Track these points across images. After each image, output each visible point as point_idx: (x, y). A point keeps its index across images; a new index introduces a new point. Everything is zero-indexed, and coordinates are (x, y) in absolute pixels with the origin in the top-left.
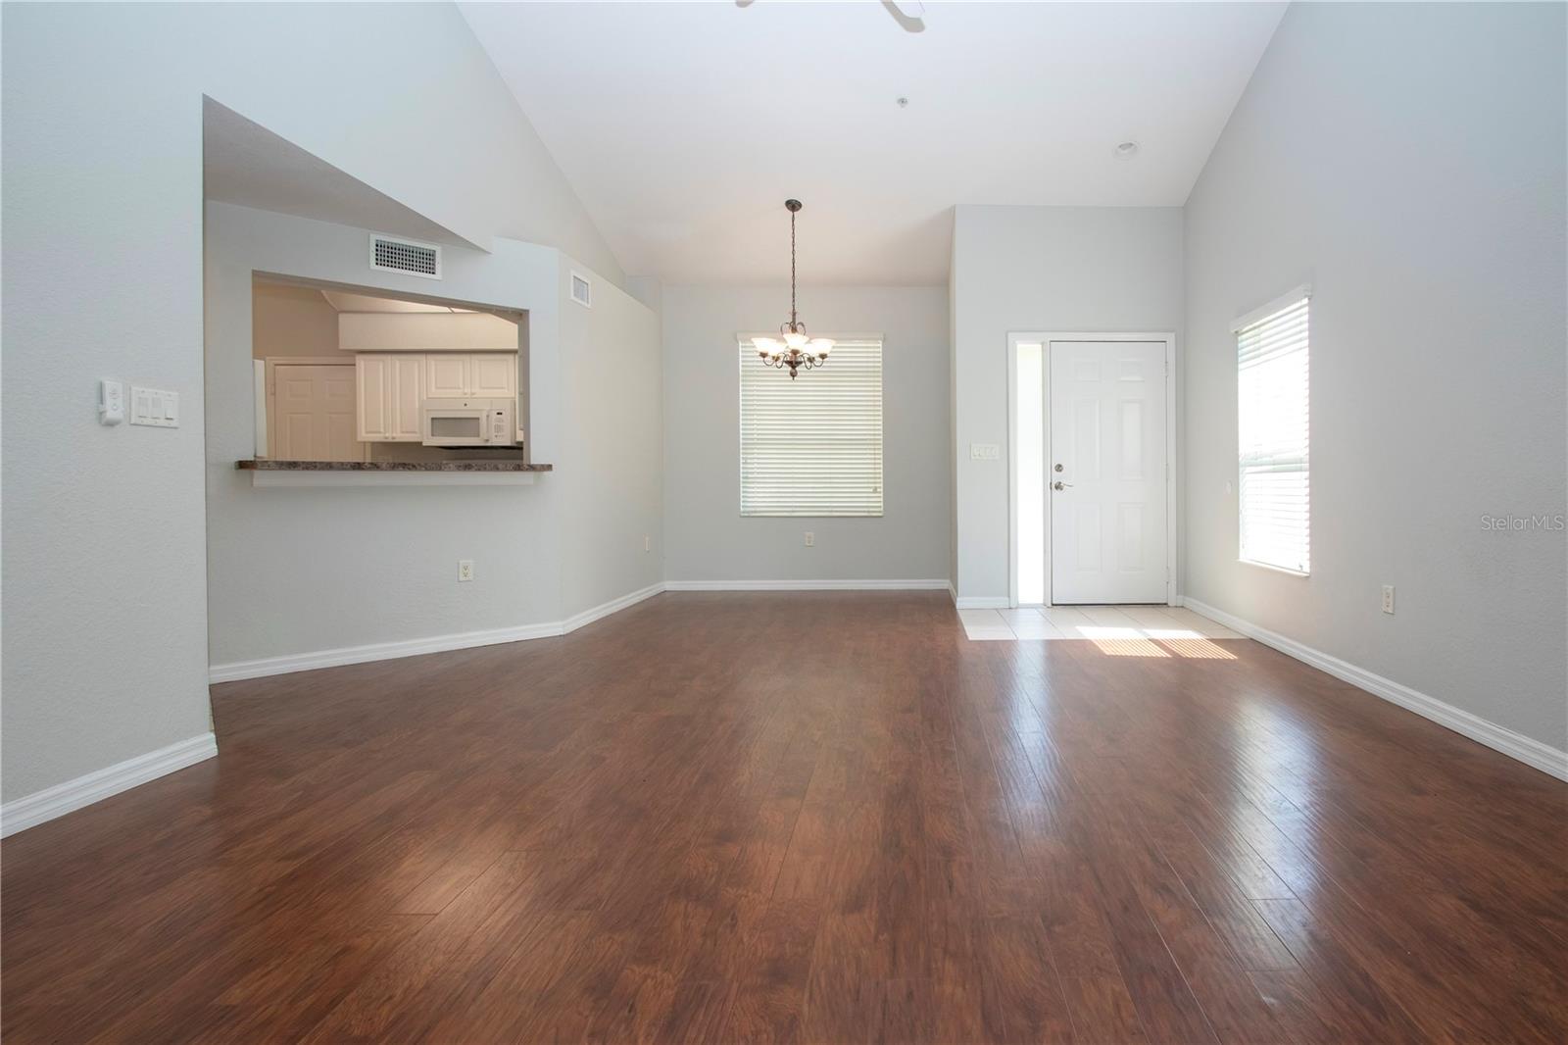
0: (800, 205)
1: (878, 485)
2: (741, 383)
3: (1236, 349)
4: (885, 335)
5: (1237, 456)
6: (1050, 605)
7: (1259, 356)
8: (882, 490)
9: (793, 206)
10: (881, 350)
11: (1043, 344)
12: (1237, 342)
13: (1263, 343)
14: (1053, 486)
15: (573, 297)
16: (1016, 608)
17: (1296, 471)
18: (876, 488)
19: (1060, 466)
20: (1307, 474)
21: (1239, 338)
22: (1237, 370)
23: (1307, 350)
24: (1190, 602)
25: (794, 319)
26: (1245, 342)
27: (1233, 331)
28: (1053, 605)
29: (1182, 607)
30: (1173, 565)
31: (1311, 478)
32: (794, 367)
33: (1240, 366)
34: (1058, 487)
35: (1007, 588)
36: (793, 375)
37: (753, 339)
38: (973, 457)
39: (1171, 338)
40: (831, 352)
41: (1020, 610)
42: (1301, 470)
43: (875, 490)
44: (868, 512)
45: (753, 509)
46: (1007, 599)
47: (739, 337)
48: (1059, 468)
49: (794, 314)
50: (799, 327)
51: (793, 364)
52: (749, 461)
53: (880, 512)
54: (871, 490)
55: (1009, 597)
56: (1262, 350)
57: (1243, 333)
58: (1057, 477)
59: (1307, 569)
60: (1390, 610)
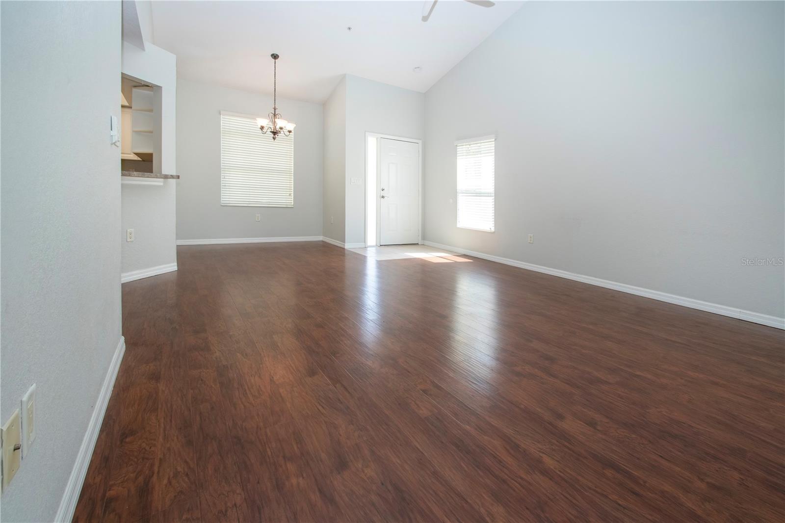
0: (278, 57)
1: (291, 193)
2: (222, 137)
3: (456, 151)
5: (457, 190)
7: (468, 155)
8: (293, 195)
9: (275, 56)
11: (377, 139)
12: (456, 149)
13: (470, 151)
14: (380, 197)
17: (488, 196)
20: (493, 198)
22: (456, 158)
23: (494, 157)
24: (427, 243)
25: (275, 112)
26: (461, 149)
27: (454, 145)
28: (380, 245)
29: (423, 245)
30: (420, 229)
31: (495, 199)
32: (274, 135)
33: (458, 158)
34: (383, 197)
35: (364, 240)
36: (274, 139)
37: (257, 119)
38: (352, 184)
39: (420, 142)
41: (368, 248)
42: (491, 196)
43: (290, 195)
44: (287, 205)
45: (228, 202)
46: (364, 243)
47: (221, 113)
48: (383, 189)
49: (275, 109)
51: (274, 133)
52: (226, 177)
53: (292, 205)
54: (288, 195)
56: (470, 153)
57: (459, 146)
58: (383, 193)
59: (493, 230)
60: (532, 242)
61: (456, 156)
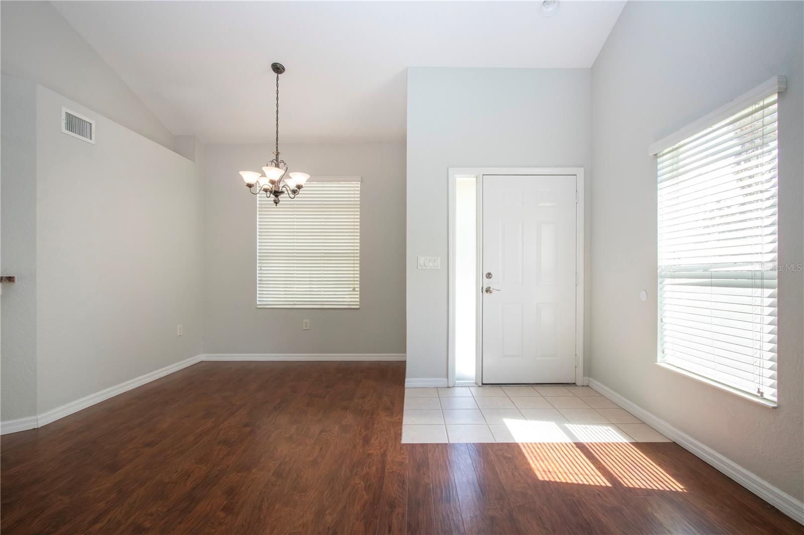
0: (284, 69)
1: (355, 286)
2: (258, 213)
4: (362, 178)
6: (481, 385)
7: (677, 176)
8: (358, 289)
9: (278, 69)
10: (359, 189)
11: (477, 177)
12: (656, 164)
13: (681, 164)
14: (484, 291)
15: (64, 130)
16: (454, 387)
18: (354, 288)
19: (489, 274)
21: (659, 160)
25: (277, 158)
26: (664, 163)
27: (651, 154)
28: (483, 384)
29: (588, 386)
30: (581, 353)
32: (277, 196)
33: (659, 186)
34: (488, 291)
35: (447, 370)
36: (276, 203)
38: (419, 267)
40: (305, 184)
41: (457, 389)
43: (354, 290)
44: (349, 305)
45: (266, 303)
48: (489, 275)
49: (277, 154)
50: (281, 165)
51: (277, 193)
52: (263, 269)
53: (357, 305)
54: (351, 290)
55: (447, 378)
56: (681, 170)
57: (663, 155)
58: (487, 283)
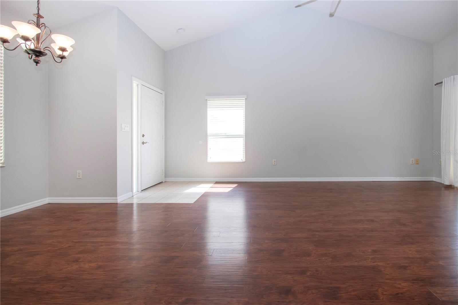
3: (207, 104)
5: (207, 133)
6: (141, 191)
11: (138, 85)
14: (141, 143)
16: (134, 195)
17: (238, 137)
20: (244, 138)
23: (244, 110)
24: (168, 179)
25: (38, 20)
26: (211, 103)
29: (165, 182)
33: (208, 109)
38: (122, 130)
39: (164, 93)
42: (242, 137)
46: (131, 192)
48: (143, 135)
49: (38, 17)
59: (244, 160)
60: (275, 164)
61: (207, 108)
